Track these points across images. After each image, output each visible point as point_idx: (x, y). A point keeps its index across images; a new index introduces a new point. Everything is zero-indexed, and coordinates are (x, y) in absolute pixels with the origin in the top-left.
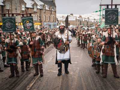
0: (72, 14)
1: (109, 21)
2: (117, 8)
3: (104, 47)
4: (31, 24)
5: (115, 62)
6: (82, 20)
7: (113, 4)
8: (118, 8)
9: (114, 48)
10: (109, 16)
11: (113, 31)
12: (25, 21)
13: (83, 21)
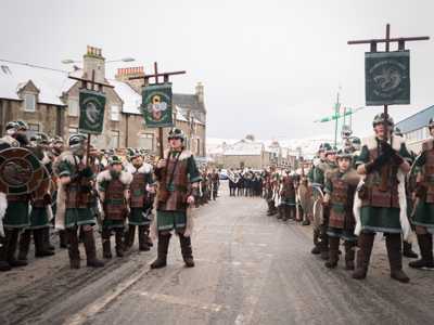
0: (251, 138)
1: (377, 93)
2: (406, 48)
3: (365, 180)
4: (163, 106)
5: (400, 227)
6: (280, 155)
7: (391, 37)
8: (408, 51)
9: (398, 182)
10: (378, 77)
11: (391, 132)
12: (149, 97)
13: (284, 156)
